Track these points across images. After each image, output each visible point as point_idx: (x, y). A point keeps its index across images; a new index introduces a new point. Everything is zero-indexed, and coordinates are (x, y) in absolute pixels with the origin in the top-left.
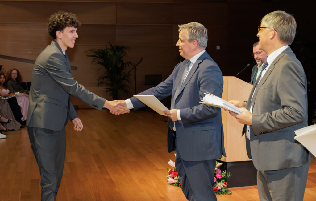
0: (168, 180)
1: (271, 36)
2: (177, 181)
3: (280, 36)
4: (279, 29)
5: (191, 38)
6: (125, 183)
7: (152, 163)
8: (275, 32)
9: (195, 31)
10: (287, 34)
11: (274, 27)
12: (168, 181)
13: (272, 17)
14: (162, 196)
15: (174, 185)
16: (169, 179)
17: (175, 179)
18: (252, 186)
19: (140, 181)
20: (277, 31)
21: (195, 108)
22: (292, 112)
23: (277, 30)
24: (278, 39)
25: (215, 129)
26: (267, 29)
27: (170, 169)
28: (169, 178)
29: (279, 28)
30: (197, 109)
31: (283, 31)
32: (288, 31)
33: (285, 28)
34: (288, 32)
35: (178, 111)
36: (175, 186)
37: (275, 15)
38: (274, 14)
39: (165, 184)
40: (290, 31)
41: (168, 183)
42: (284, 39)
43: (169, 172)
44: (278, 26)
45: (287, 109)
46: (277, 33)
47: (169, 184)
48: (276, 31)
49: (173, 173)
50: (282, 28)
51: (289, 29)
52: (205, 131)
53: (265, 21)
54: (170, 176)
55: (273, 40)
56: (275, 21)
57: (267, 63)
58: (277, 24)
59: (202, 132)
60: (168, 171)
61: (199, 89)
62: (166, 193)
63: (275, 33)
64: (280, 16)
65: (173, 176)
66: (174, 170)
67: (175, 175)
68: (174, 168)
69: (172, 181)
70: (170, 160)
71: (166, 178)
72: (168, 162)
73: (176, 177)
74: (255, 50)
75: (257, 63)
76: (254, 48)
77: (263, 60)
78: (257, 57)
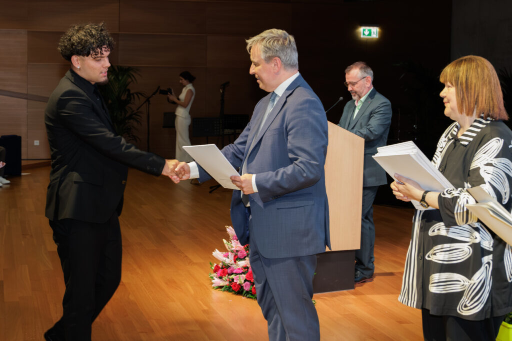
0: (213, 281)
2: (227, 283)
5: (268, 55)
7: (183, 253)
9: (271, 43)
12: (212, 284)
14: (205, 308)
15: (223, 289)
16: (214, 279)
17: (224, 281)
18: (345, 291)
19: (166, 283)
21: (281, 170)
25: (314, 205)
27: (215, 264)
28: (214, 278)
30: (284, 172)
35: (254, 177)
36: (224, 291)
39: (208, 289)
41: (213, 285)
43: (213, 268)
47: (214, 288)
52: (297, 207)
54: (215, 274)
59: (292, 209)
61: (287, 139)
62: (211, 304)
65: (221, 275)
66: (222, 266)
67: (224, 273)
68: (222, 262)
69: (220, 283)
70: (216, 249)
71: (210, 279)
72: (213, 252)
73: (225, 276)
74: (348, 79)
75: (353, 97)
76: (347, 76)
77: (361, 93)
78: (351, 89)
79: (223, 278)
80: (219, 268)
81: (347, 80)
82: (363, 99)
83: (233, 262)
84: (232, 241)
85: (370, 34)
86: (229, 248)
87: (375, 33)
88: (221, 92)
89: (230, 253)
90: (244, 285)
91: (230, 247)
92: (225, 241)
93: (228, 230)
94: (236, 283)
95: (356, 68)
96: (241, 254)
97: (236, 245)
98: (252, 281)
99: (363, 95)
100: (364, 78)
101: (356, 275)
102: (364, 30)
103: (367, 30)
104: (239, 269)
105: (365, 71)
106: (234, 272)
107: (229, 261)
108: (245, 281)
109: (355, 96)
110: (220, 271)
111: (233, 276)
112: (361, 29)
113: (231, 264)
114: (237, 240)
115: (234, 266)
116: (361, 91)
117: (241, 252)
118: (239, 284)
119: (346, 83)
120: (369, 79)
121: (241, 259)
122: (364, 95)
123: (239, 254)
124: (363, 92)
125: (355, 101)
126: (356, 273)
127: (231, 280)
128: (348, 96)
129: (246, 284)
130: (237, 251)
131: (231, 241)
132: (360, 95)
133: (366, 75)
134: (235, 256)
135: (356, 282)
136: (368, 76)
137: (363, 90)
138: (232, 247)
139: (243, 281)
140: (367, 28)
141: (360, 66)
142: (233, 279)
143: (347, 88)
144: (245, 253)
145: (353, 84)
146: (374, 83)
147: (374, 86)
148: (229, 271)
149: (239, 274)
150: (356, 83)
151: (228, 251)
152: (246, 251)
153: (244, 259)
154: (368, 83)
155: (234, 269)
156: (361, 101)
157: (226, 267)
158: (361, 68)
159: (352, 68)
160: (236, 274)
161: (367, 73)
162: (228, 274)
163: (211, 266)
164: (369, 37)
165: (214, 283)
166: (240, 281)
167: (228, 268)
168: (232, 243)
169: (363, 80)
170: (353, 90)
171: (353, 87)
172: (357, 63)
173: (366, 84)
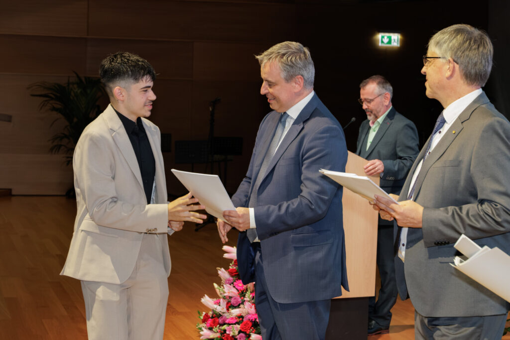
0: (201, 333)
1: (448, 74)
2: (218, 335)
3: (464, 72)
4: (462, 59)
5: (290, 74)
8: (455, 64)
9: (293, 60)
10: (477, 67)
11: (453, 56)
12: (200, 336)
13: (447, 37)
16: (203, 331)
17: (214, 332)
20: (459, 63)
22: (497, 211)
23: (459, 61)
24: (462, 78)
25: (332, 243)
26: (440, 60)
27: (204, 313)
28: (203, 328)
29: (461, 57)
31: (470, 62)
32: (479, 61)
33: (474, 57)
34: (478, 64)
35: (251, 211)
37: (454, 33)
38: (451, 31)
40: (482, 62)
41: (201, 338)
42: (471, 78)
43: (202, 317)
44: (459, 53)
45: (489, 207)
46: (460, 67)
48: (457, 63)
49: (210, 319)
50: (468, 56)
51: (480, 58)
52: (314, 246)
53: (436, 46)
54: (204, 325)
55: (453, 79)
56: (454, 45)
57: (444, 118)
58: (458, 49)
60: (201, 315)
63: (454, 67)
64: (462, 34)
65: (211, 325)
66: (213, 314)
67: (215, 323)
68: (213, 311)
69: (209, 335)
70: (206, 295)
71: (198, 330)
72: (202, 299)
73: (216, 327)
74: (363, 95)
75: (368, 117)
76: (362, 92)
77: (378, 113)
78: (367, 107)
79: (214, 330)
80: (209, 317)
81: (362, 97)
82: (380, 120)
83: (225, 310)
84: (224, 285)
85: (390, 42)
86: (221, 294)
87: (396, 41)
88: (211, 109)
89: (221, 300)
90: (238, 337)
91: (222, 292)
92: (215, 285)
93: (219, 272)
94: (229, 334)
95: (373, 82)
96: (235, 300)
97: (229, 290)
98: (248, 332)
99: (380, 114)
100: (380, 95)
101: (369, 325)
102: (383, 37)
103: (386, 38)
104: (232, 318)
105: (383, 87)
106: (227, 322)
107: (221, 308)
108: (240, 332)
109: (370, 115)
110: (210, 321)
111: (225, 327)
112: (379, 36)
113: (223, 313)
114: (230, 284)
115: (226, 315)
116: (378, 110)
117: (235, 299)
118: (233, 336)
119: (361, 100)
120: (387, 96)
121: (234, 307)
122: (382, 115)
123: (232, 301)
124: (380, 111)
125: (369, 121)
126: (370, 324)
127: (222, 332)
128: (362, 116)
129: (241, 336)
130: (231, 297)
131: (223, 286)
132: (377, 115)
133: (384, 91)
134: (227, 304)
135: (369, 333)
136: (387, 92)
137: (381, 109)
138: (224, 292)
139: (237, 333)
140: (386, 35)
141: (378, 81)
142: (225, 331)
143: (362, 106)
144: (240, 300)
145: (369, 101)
146: (394, 101)
147: (393, 105)
148: (220, 321)
149: (232, 324)
150: (371, 100)
151: (219, 298)
152: (241, 297)
153: (238, 306)
154: (387, 101)
155: (226, 319)
156: (378, 122)
157: (217, 316)
158: (379, 83)
159: (367, 84)
160: (229, 324)
161: (386, 89)
162: (219, 324)
163: (198, 314)
164: (389, 45)
165: (202, 335)
166: (233, 333)
167: (218, 318)
168: (224, 288)
169: (380, 97)
170: (368, 108)
171: (369, 105)
172: (374, 76)
173: (384, 101)
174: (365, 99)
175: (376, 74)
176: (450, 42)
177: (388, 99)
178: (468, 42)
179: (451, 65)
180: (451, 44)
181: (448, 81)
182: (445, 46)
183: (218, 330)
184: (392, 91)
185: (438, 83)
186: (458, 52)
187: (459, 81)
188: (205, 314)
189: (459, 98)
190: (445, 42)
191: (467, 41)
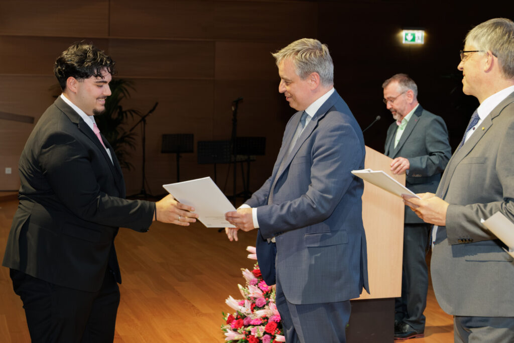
0: (226, 334)
1: (487, 67)
2: (243, 336)
3: (503, 65)
4: (501, 52)
5: (304, 71)
6: (144, 341)
8: (494, 57)
11: (492, 49)
12: (225, 337)
13: (486, 30)
16: (227, 332)
17: (239, 333)
19: (171, 337)
20: (498, 56)
21: (288, 203)
23: (498, 54)
24: (500, 71)
25: (348, 243)
26: (479, 53)
27: (229, 314)
28: (228, 330)
29: (500, 49)
31: (510, 55)
33: (513, 50)
35: (254, 211)
37: (492, 27)
38: (489, 25)
41: (226, 339)
42: (510, 72)
43: (226, 319)
44: (498, 46)
46: (499, 60)
48: (496, 56)
49: (235, 321)
50: (507, 49)
52: (328, 246)
53: (474, 39)
54: (229, 326)
55: (490, 73)
56: (492, 37)
57: (478, 116)
58: (497, 42)
59: (323, 249)
60: (225, 316)
63: (493, 60)
64: (501, 27)
65: (235, 327)
66: (237, 316)
67: (239, 325)
68: (238, 312)
69: (234, 337)
70: (230, 296)
71: (222, 331)
72: (226, 300)
73: (240, 328)
74: (386, 94)
75: (394, 117)
77: (402, 111)
79: (238, 331)
80: (233, 319)
81: (385, 97)
82: (407, 117)
83: (250, 311)
84: (249, 286)
85: (413, 39)
86: (246, 295)
87: (420, 38)
88: (233, 109)
89: (246, 301)
90: (263, 338)
91: (246, 293)
92: (240, 286)
93: (244, 273)
94: (254, 336)
96: (260, 301)
97: (253, 291)
98: (273, 334)
100: (403, 93)
102: (406, 35)
103: (409, 35)
104: (257, 320)
105: (406, 85)
106: (252, 323)
107: (245, 310)
108: (265, 333)
109: (395, 115)
111: (250, 328)
112: (403, 33)
113: (248, 314)
114: (255, 285)
115: (251, 316)
116: (402, 108)
117: (260, 300)
118: (258, 338)
120: (411, 93)
121: (259, 308)
123: (257, 302)
124: (404, 110)
127: (247, 333)
129: (266, 338)
130: (255, 299)
131: (247, 287)
132: (402, 113)
133: (406, 89)
134: (252, 305)
136: (410, 90)
137: (405, 107)
138: (249, 293)
139: (261, 334)
140: (410, 32)
141: (400, 79)
142: (250, 332)
144: (264, 301)
145: (392, 100)
148: (245, 322)
149: (257, 325)
150: (395, 99)
151: (244, 298)
152: (265, 298)
153: (263, 307)
154: (409, 98)
155: (251, 320)
156: (406, 120)
157: (242, 317)
158: (400, 81)
159: (390, 82)
160: (254, 325)
161: (409, 87)
162: (243, 325)
163: (223, 316)
164: (412, 43)
165: (226, 337)
166: (258, 334)
167: (243, 319)
168: (248, 289)
169: (403, 95)
170: (392, 108)
171: (392, 104)
172: (397, 75)
173: (408, 99)
174: (388, 98)
175: (398, 73)
176: (489, 35)
177: (411, 97)
178: (507, 35)
179: (490, 58)
180: (489, 37)
181: (486, 74)
182: (483, 39)
183: (243, 331)
184: (416, 89)
185: (476, 77)
186: (498, 44)
187: (497, 75)
188: (230, 316)
189: (495, 93)
190: (483, 35)
191: (506, 33)
